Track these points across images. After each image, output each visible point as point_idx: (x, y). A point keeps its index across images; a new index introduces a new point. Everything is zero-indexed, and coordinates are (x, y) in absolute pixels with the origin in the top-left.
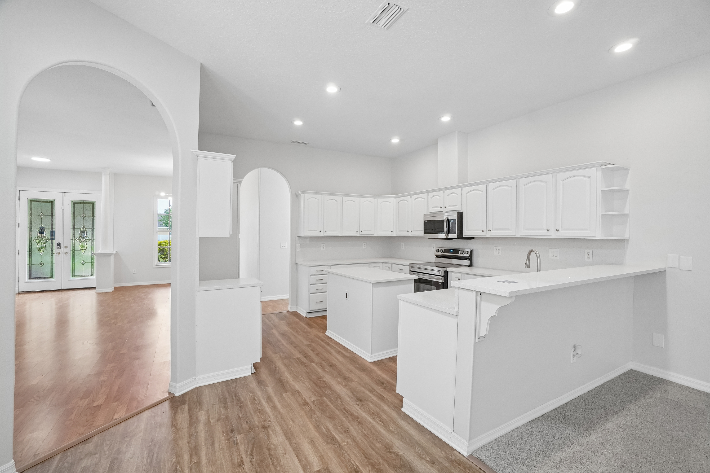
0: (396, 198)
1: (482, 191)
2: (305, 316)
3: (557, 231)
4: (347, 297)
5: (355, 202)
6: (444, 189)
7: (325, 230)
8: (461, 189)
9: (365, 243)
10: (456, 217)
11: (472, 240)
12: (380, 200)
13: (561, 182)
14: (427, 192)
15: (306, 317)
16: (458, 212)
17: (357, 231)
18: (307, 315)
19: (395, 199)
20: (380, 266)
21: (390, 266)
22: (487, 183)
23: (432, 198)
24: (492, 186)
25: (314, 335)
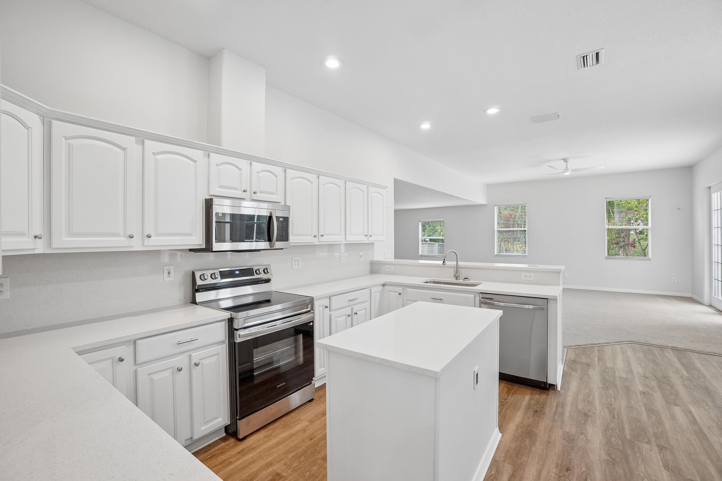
1: (312, 183)
10: (287, 214)
23: (218, 165)
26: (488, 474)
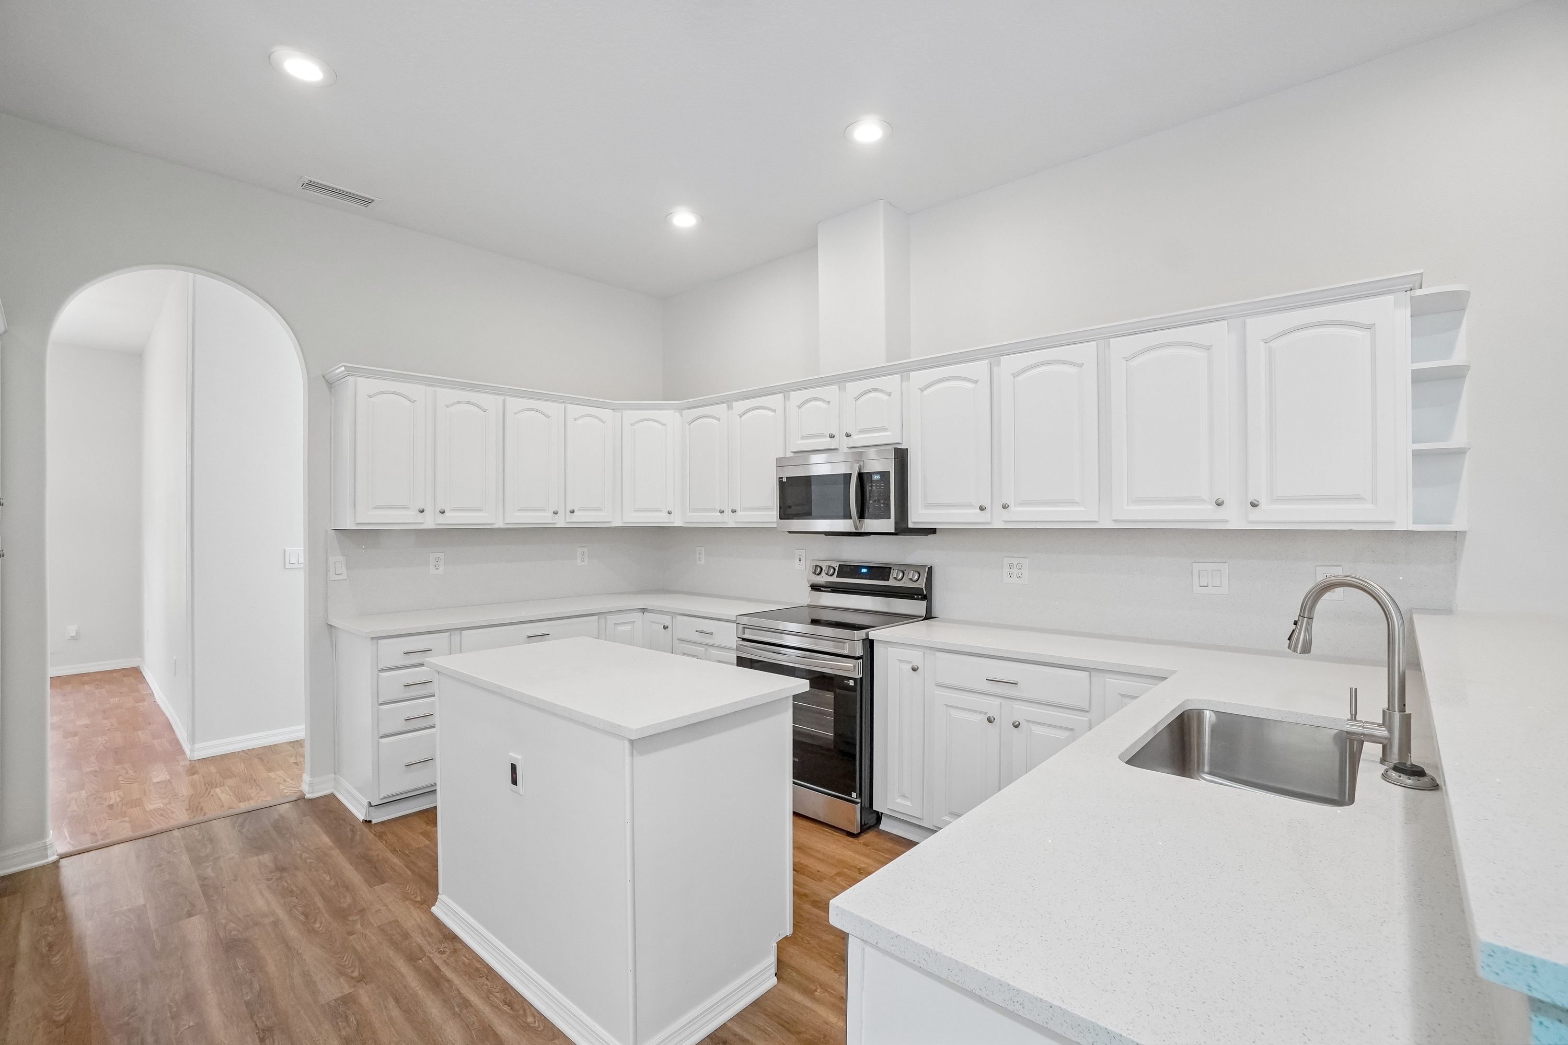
0: (680, 410)
1: (976, 382)
2: (361, 817)
3: (1254, 505)
4: (514, 782)
5: (548, 417)
6: (841, 380)
7: (439, 508)
8: (902, 376)
9: (585, 550)
10: (888, 465)
11: (931, 536)
12: (630, 416)
13: (1262, 344)
14: (785, 390)
15: (366, 821)
16: (895, 449)
17: (555, 509)
18: (368, 813)
19: (677, 414)
20: (633, 622)
21: (667, 620)
22: (995, 354)
23: (799, 407)
24: (1010, 363)
25: (381, 929)
26: (533, 1010)
